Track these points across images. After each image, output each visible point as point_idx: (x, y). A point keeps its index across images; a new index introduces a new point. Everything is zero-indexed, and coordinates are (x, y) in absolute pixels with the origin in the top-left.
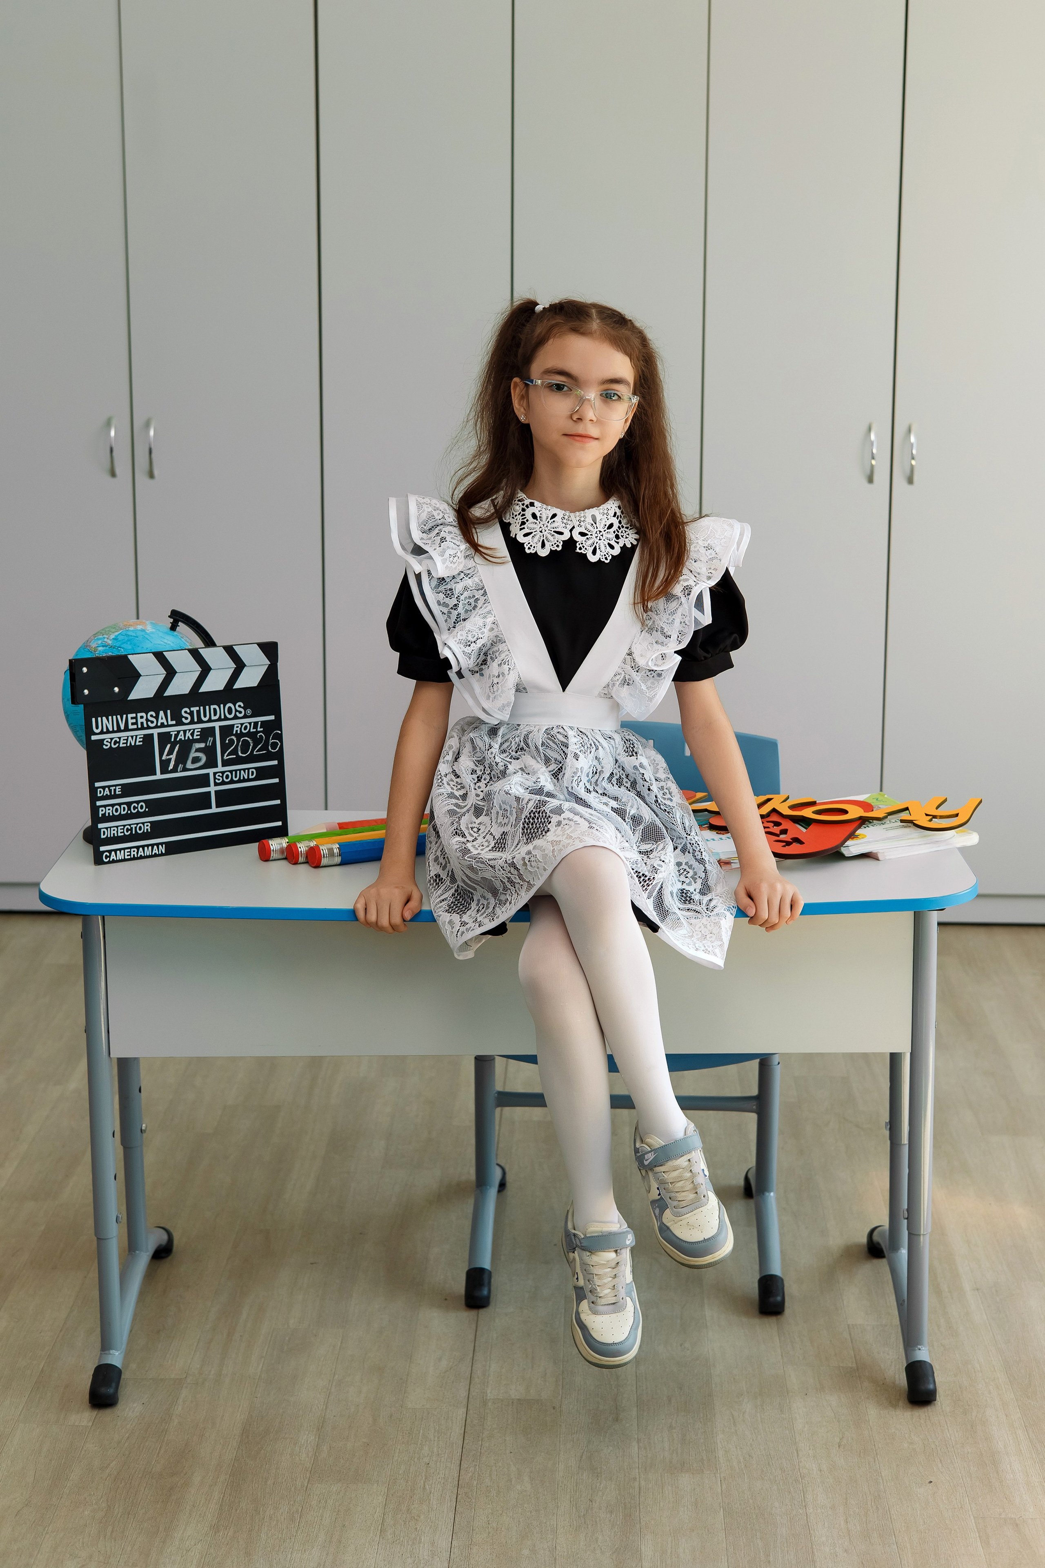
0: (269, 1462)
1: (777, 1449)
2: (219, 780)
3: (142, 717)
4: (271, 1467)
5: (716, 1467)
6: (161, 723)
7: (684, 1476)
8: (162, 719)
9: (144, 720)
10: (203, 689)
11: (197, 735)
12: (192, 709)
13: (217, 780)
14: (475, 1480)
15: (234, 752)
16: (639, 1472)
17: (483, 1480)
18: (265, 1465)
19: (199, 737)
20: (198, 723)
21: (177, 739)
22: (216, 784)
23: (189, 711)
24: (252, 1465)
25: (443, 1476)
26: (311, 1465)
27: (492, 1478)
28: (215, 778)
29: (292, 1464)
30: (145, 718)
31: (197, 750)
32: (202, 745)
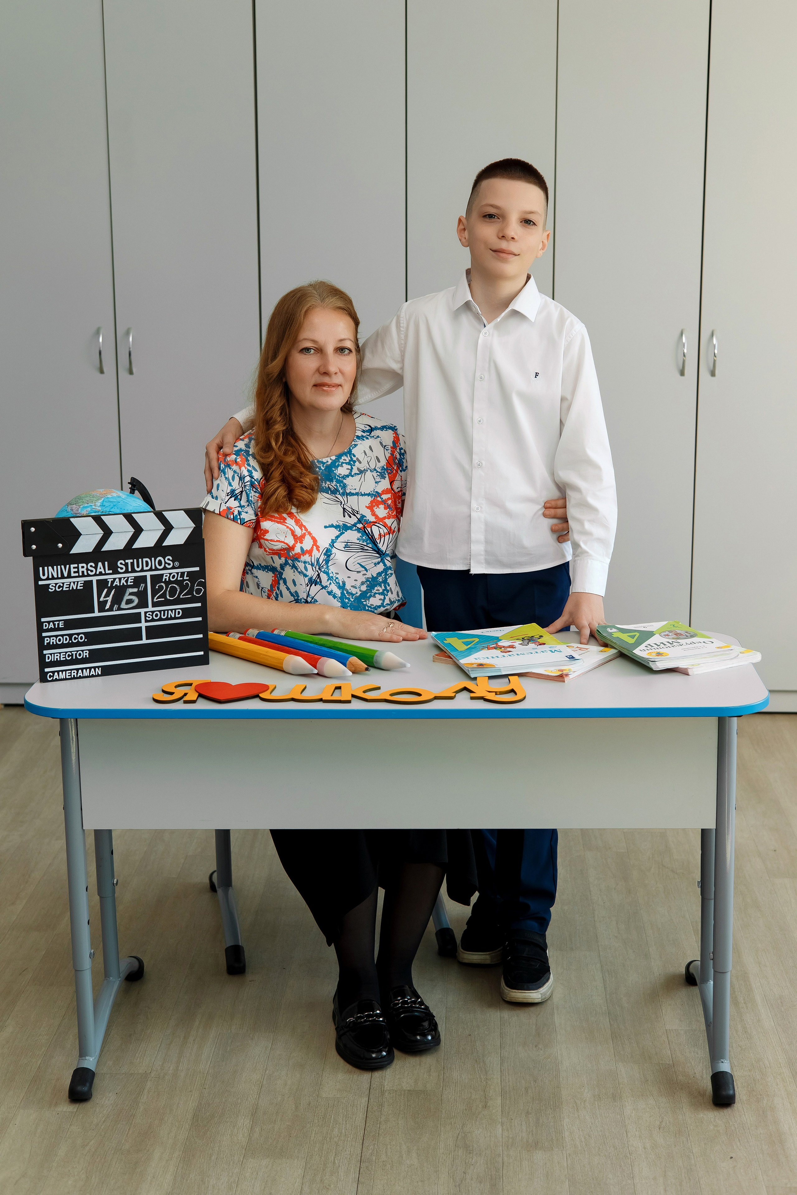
0: (213, 1141)
1: (609, 1131)
2: (149, 617)
3: (83, 567)
4: (215, 1145)
5: (563, 1145)
6: (100, 572)
7: (538, 1152)
8: (100, 568)
9: (84, 570)
10: (136, 546)
12: (127, 561)
14: (374, 1156)
15: (164, 595)
16: (502, 1150)
17: (381, 1156)
18: (210, 1143)
19: (132, 583)
20: (131, 572)
21: (113, 584)
22: (146, 621)
23: (124, 563)
24: (200, 1143)
25: (349, 1153)
26: (246, 1144)
28: (146, 616)
29: (231, 1142)
31: (131, 594)
32: (135, 590)
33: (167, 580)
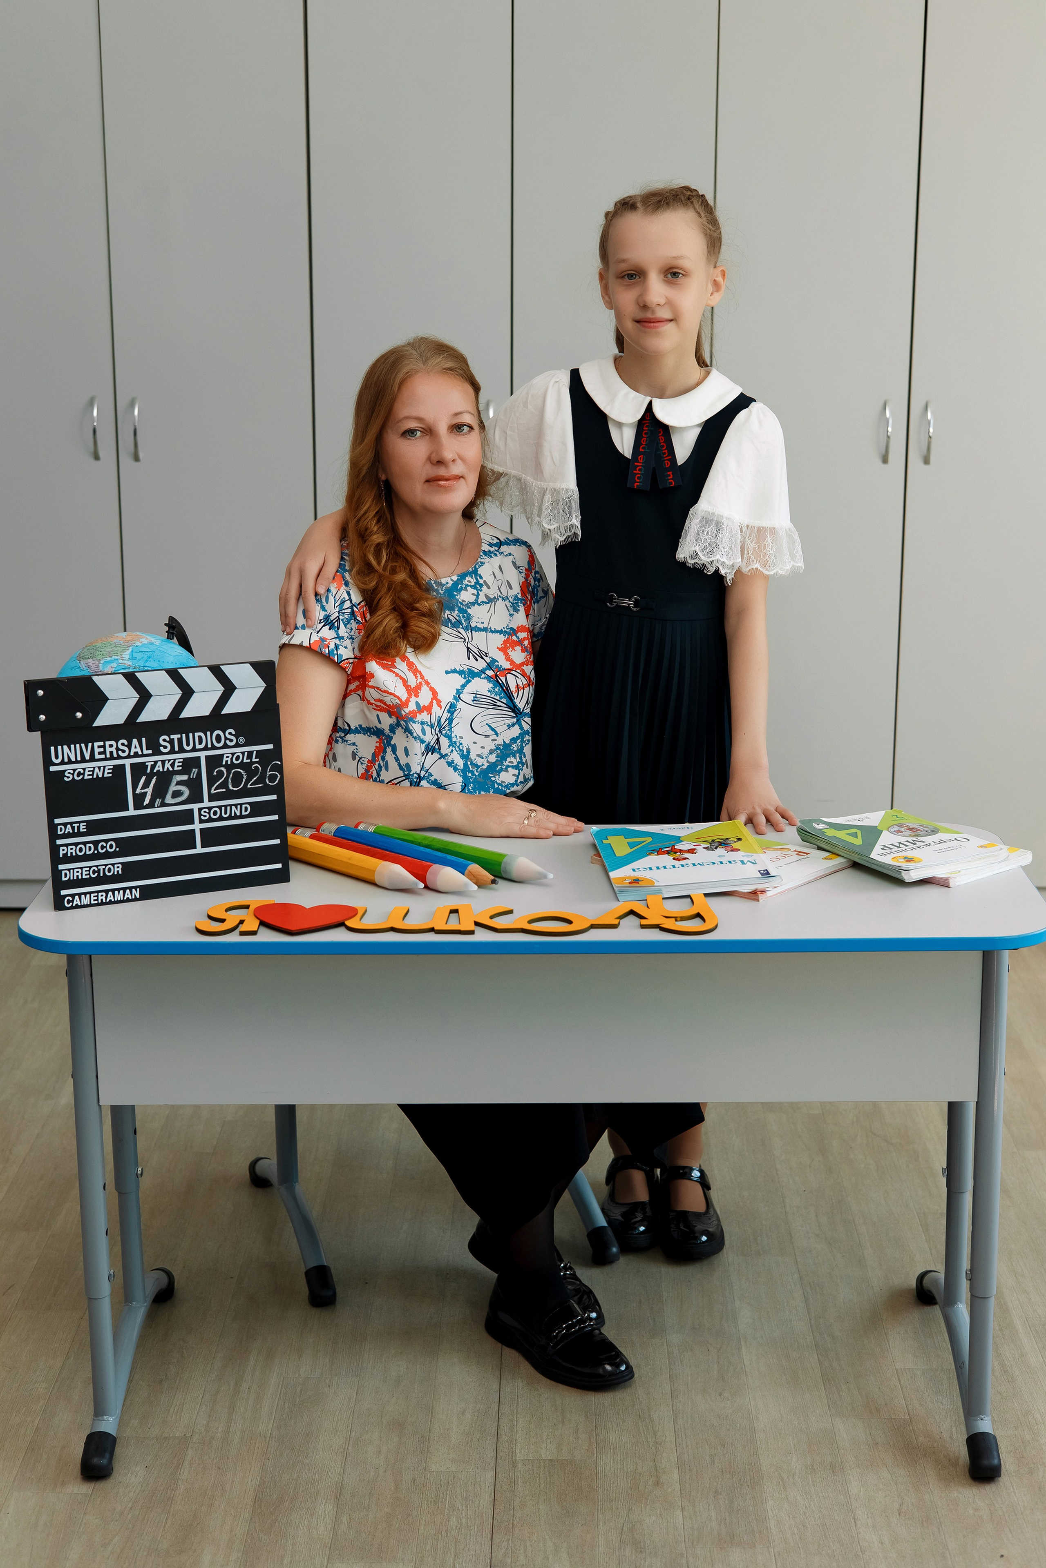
0: (284, 1537)
1: (833, 1518)
2: (205, 816)
3: (111, 746)
4: (287, 1543)
5: (769, 1540)
6: (135, 752)
7: (734, 1551)
8: (136, 748)
9: (113, 749)
10: (185, 714)
11: (178, 766)
12: (172, 737)
13: (202, 817)
14: (508, 1557)
15: (224, 785)
16: (686, 1547)
17: (518, 1558)
18: (280, 1540)
19: (180, 768)
20: (179, 752)
21: (154, 770)
22: (201, 821)
23: (168, 739)
24: (266, 1540)
25: (474, 1553)
26: (330, 1541)
27: (526, 1555)
28: (200, 815)
29: (310, 1539)
30: (115, 746)
31: (179, 783)
32: (185, 777)
33: (229, 763)
